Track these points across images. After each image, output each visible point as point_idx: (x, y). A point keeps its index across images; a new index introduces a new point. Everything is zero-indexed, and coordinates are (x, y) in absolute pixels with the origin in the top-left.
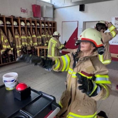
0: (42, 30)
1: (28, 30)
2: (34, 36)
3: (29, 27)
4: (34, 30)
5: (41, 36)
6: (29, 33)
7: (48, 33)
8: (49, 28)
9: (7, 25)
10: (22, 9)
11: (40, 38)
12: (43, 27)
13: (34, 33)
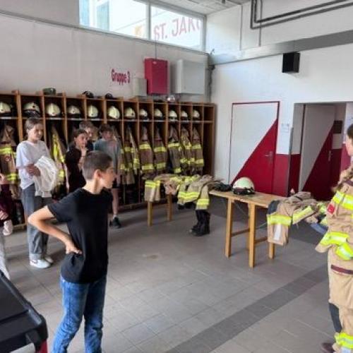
0: (169, 129)
1: (129, 129)
2: (146, 146)
3: (133, 120)
4: (145, 130)
5: (165, 146)
6: (131, 137)
7: (189, 138)
8: (192, 121)
9: (70, 116)
10: (116, 72)
11: (161, 152)
12: (173, 120)
13: (145, 137)
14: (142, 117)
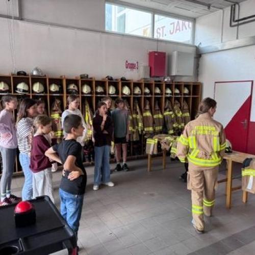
0: (165, 101)
1: (137, 101)
2: (148, 114)
3: (139, 96)
4: (148, 102)
5: (162, 114)
6: (138, 107)
7: (180, 108)
8: (183, 96)
10: (129, 62)
11: (159, 118)
12: (169, 96)
13: (148, 107)
14: (145, 94)
